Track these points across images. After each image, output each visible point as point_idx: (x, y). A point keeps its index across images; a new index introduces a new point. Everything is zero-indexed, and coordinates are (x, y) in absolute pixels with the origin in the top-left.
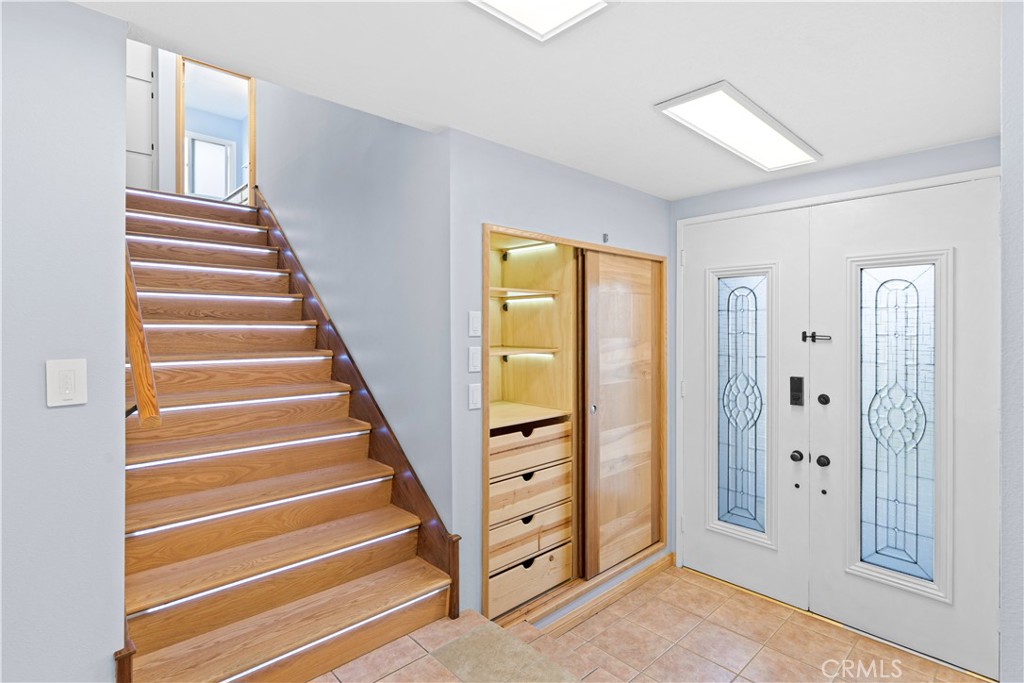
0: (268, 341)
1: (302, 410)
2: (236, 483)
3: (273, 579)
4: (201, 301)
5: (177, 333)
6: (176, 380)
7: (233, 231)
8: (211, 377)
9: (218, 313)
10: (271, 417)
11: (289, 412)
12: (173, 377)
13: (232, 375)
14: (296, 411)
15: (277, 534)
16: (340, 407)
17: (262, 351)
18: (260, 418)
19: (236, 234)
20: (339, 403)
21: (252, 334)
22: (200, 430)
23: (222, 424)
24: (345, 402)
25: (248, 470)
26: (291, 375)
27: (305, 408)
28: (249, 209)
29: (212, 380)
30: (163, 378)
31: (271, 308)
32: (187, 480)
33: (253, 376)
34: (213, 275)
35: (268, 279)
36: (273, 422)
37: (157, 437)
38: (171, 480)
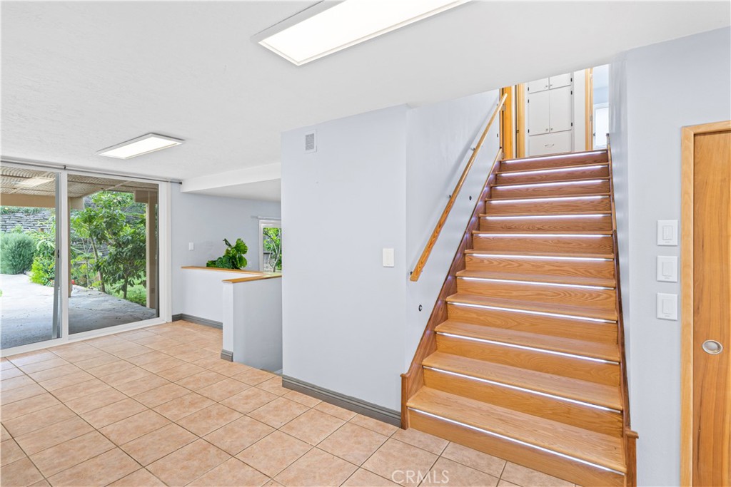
0: (571, 245)
1: (571, 295)
2: (508, 328)
3: (492, 387)
4: (535, 220)
5: (512, 239)
6: (502, 265)
7: (581, 170)
8: (520, 265)
9: (546, 227)
10: (546, 295)
11: (560, 294)
12: (500, 263)
13: (533, 266)
14: (565, 295)
15: (517, 367)
16: (607, 298)
17: (568, 252)
18: (538, 294)
19: (584, 172)
20: (605, 296)
21: (559, 241)
22: (502, 294)
23: (515, 293)
24: (611, 296)
25: (516, 323)
26: (575, 269)
27: (573, 294)
28: (600, 152)
29: (522, 267)
30: (495, 263)
31: (585, 222)
32: (482, 318)
33: (547, 268)
34: (552, 203)
35: (592, 202)
36: (547, 299)
37: (481, 293)
38: (475, 316)
